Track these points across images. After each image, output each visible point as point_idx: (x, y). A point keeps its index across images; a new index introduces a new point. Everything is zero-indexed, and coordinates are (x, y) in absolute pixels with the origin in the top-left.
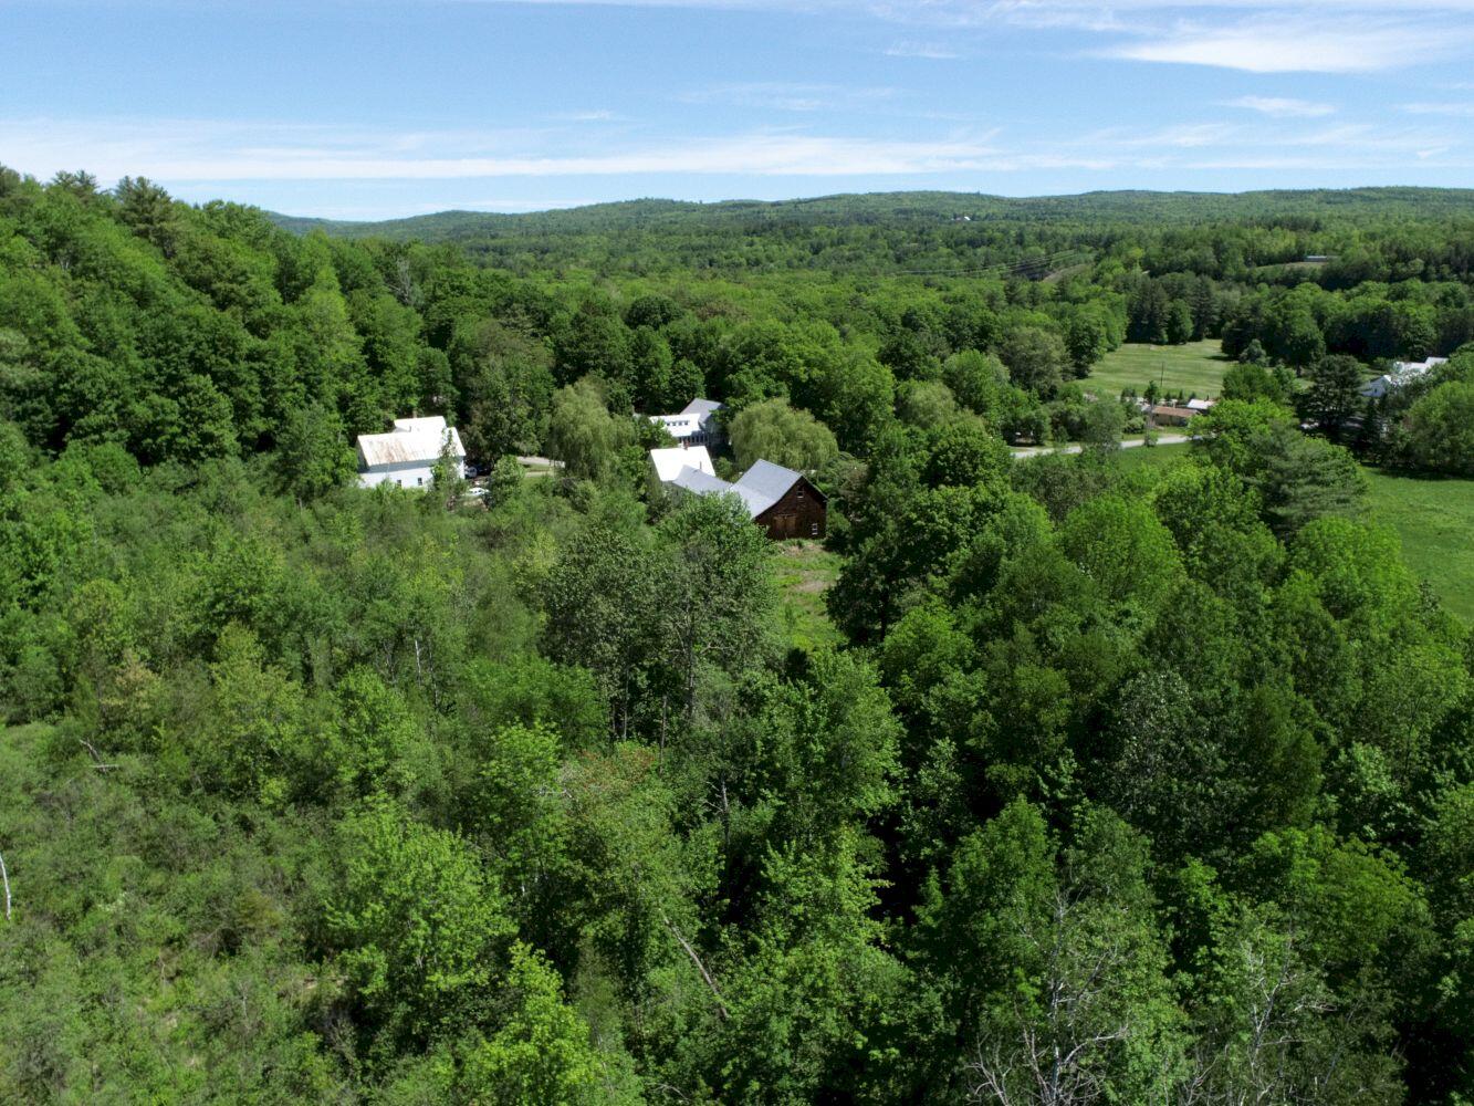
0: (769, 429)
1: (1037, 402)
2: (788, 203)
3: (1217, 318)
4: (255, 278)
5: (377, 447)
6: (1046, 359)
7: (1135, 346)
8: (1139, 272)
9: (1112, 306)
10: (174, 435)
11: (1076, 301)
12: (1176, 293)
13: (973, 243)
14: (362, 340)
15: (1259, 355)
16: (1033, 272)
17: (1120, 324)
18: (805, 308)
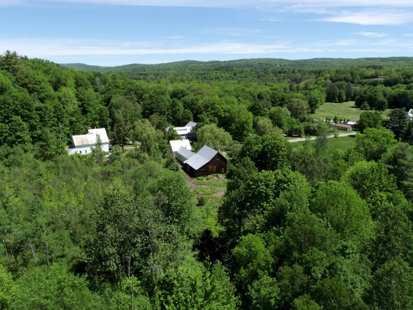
0: (209, 134)
1: (299, 122)
2: (228, 61)
3: (353, 95)
4: (43, 83)
5: (78, 140)
6: (302, 109)
7: (328, 103)
8: (329, 81)
9: (321, 91)
10: (6, 137)
11: (310, 90)
12: (340, 87)
13: (280, 73)
14: (80, 103)
15: (367, 106)
16: (297, 81)
17: (324, 96)
18: (228, 92)
